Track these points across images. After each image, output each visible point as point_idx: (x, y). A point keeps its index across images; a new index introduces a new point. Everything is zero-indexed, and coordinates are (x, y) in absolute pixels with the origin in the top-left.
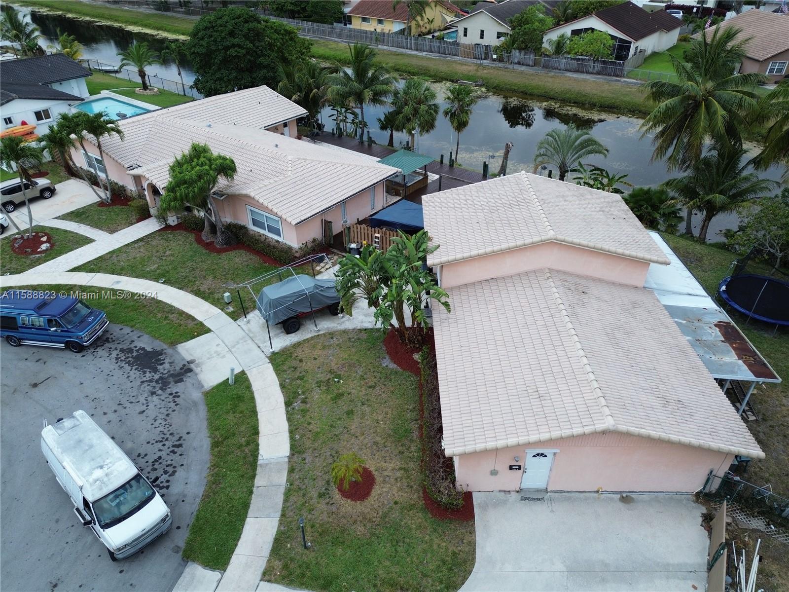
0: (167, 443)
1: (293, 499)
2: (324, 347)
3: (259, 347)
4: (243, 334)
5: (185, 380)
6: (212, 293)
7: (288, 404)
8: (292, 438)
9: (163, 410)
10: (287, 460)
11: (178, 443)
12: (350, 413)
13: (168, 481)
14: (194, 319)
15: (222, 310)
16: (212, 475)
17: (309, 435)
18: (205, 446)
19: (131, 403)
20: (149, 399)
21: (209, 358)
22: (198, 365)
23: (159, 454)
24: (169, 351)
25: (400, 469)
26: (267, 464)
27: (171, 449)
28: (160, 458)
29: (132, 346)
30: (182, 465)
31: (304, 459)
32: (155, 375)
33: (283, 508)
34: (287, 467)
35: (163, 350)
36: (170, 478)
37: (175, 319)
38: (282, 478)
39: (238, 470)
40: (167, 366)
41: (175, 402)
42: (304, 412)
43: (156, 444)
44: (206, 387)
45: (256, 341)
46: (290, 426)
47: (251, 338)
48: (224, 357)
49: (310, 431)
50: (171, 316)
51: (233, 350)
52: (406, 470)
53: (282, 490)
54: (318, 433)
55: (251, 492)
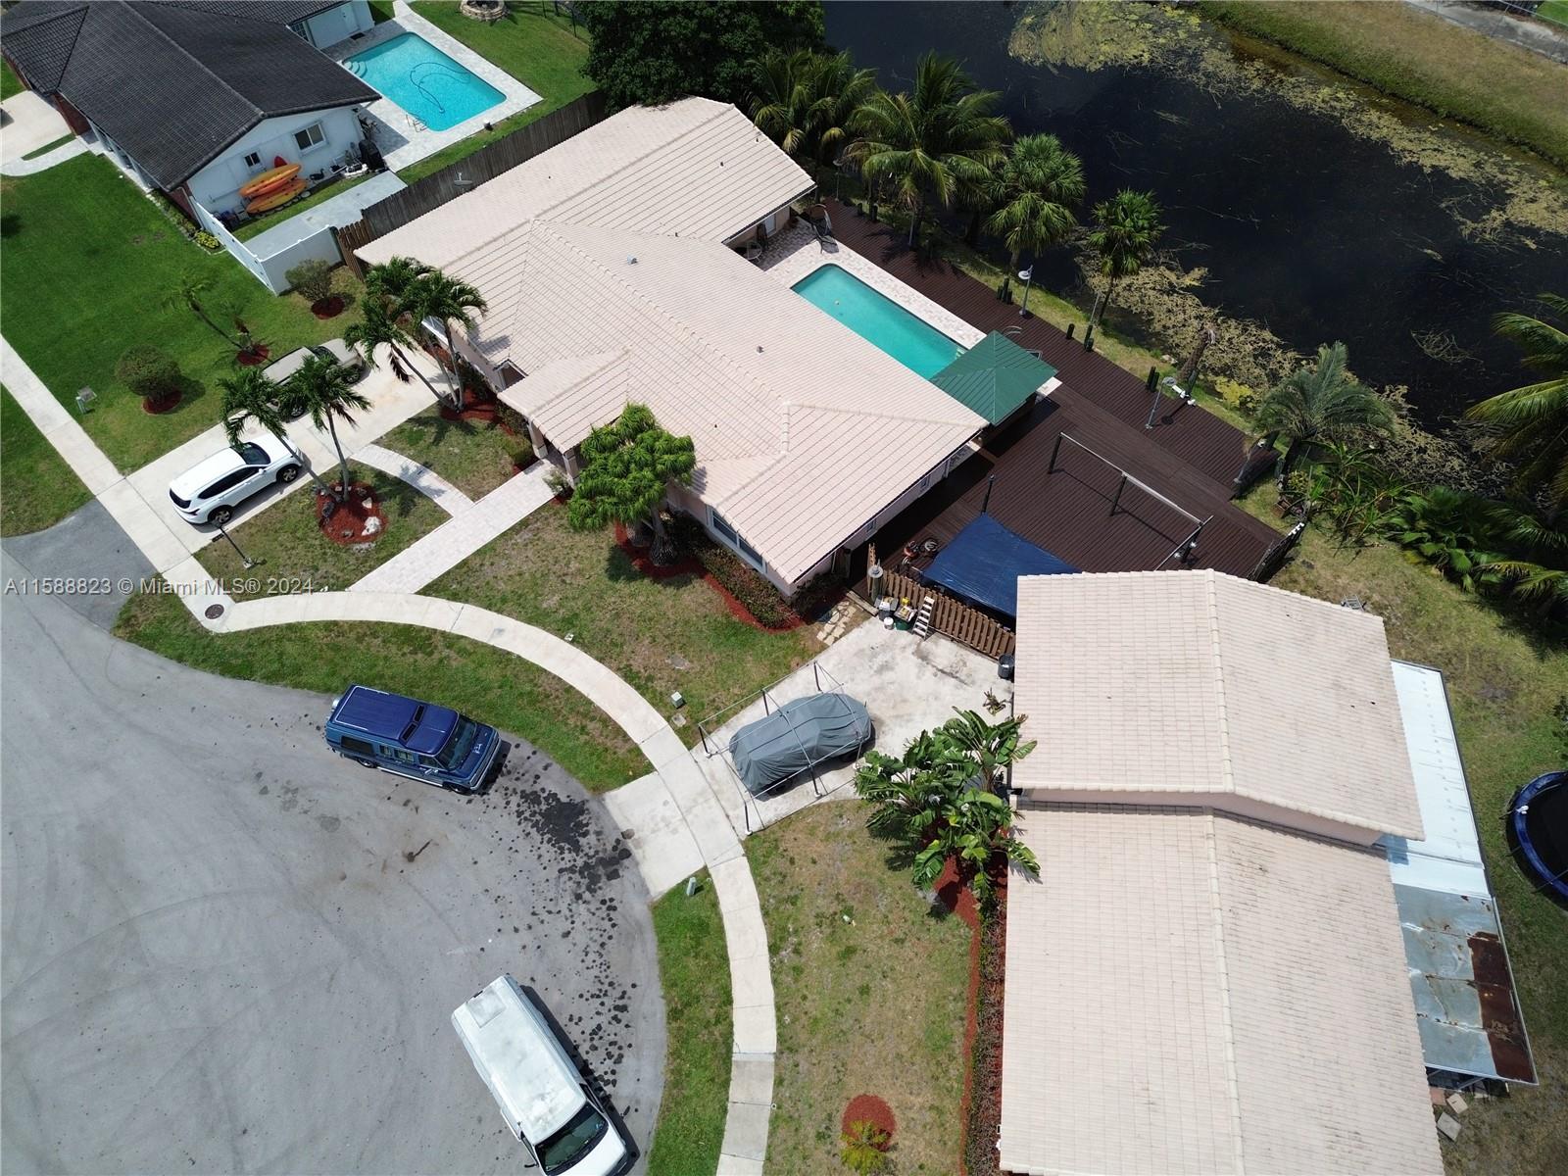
0: (605, 1000)
1: (781, 1133)
2: (828, 837)
3: (728, 816)
4: (704, 783)
5: (621, 873)
6: (650, 678)
7: (774, 950)
8: (779, 1020)
9: (595, 934)
10: (772, 1059)
11: (620, 1003)
12: (865, 990)
13: (613, 1072)
14: (626, 737)
15: (668, 719)
16: (672, 1072)
17: (804, 1019)
18: (659, 1016)
19: (550, 912)
20: (574, 907)
21: (653, 832)
22: (638, 845)
23: (598, 1020)
24: (592, 806)
25: (932, 1108)
26: (745, 1063)
27: (613, 1013)
28: (599, 1027)
29: (537, 788)
30: (630, 1046)
31: (797, 1066)
32: (578, 858)
33: (769, 1146)
34: (773, 1073)
35: (583, 802)
36: (616, 1067)
37: (596, 733)
38: (766, 1093)
39: (706, 1068)
40: (592, 838)
41: (610, 920)
42: (798, 970)
43: (591, 1000)
44: (653, 894)
45: (723, 803)
46: (777, 995)
47: (715, 794)
48: (675, 831)
49: (806, 1013)
50: (591, 726)
51: (689, 818)
52: (940, 1111)
53: (766, 1114)
54: (816, 1020)
55: (725, 1111)
